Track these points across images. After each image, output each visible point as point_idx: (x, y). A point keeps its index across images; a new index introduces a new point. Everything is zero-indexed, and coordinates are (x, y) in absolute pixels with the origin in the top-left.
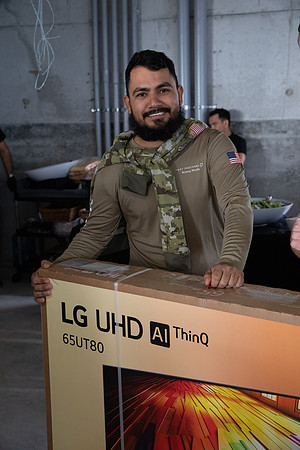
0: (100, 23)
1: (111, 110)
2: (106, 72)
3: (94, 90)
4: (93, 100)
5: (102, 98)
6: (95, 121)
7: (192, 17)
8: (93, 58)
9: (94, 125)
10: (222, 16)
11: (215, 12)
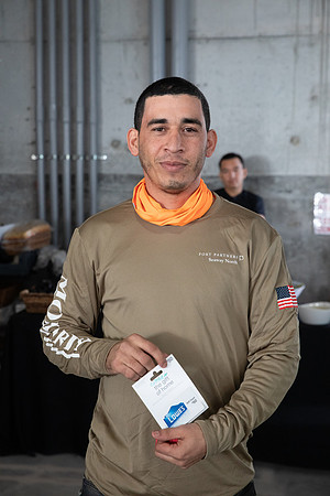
0: (45, 42)
1: (58, 157)
2: (53, 107)
3: (36, 130)
4: (35, 143)
5: (47, 142)
6: (37, 171)
7: (168, 39)
8: (35, 87)
9: (36, 177)
10: (208, 40)
11: (199, 34)
